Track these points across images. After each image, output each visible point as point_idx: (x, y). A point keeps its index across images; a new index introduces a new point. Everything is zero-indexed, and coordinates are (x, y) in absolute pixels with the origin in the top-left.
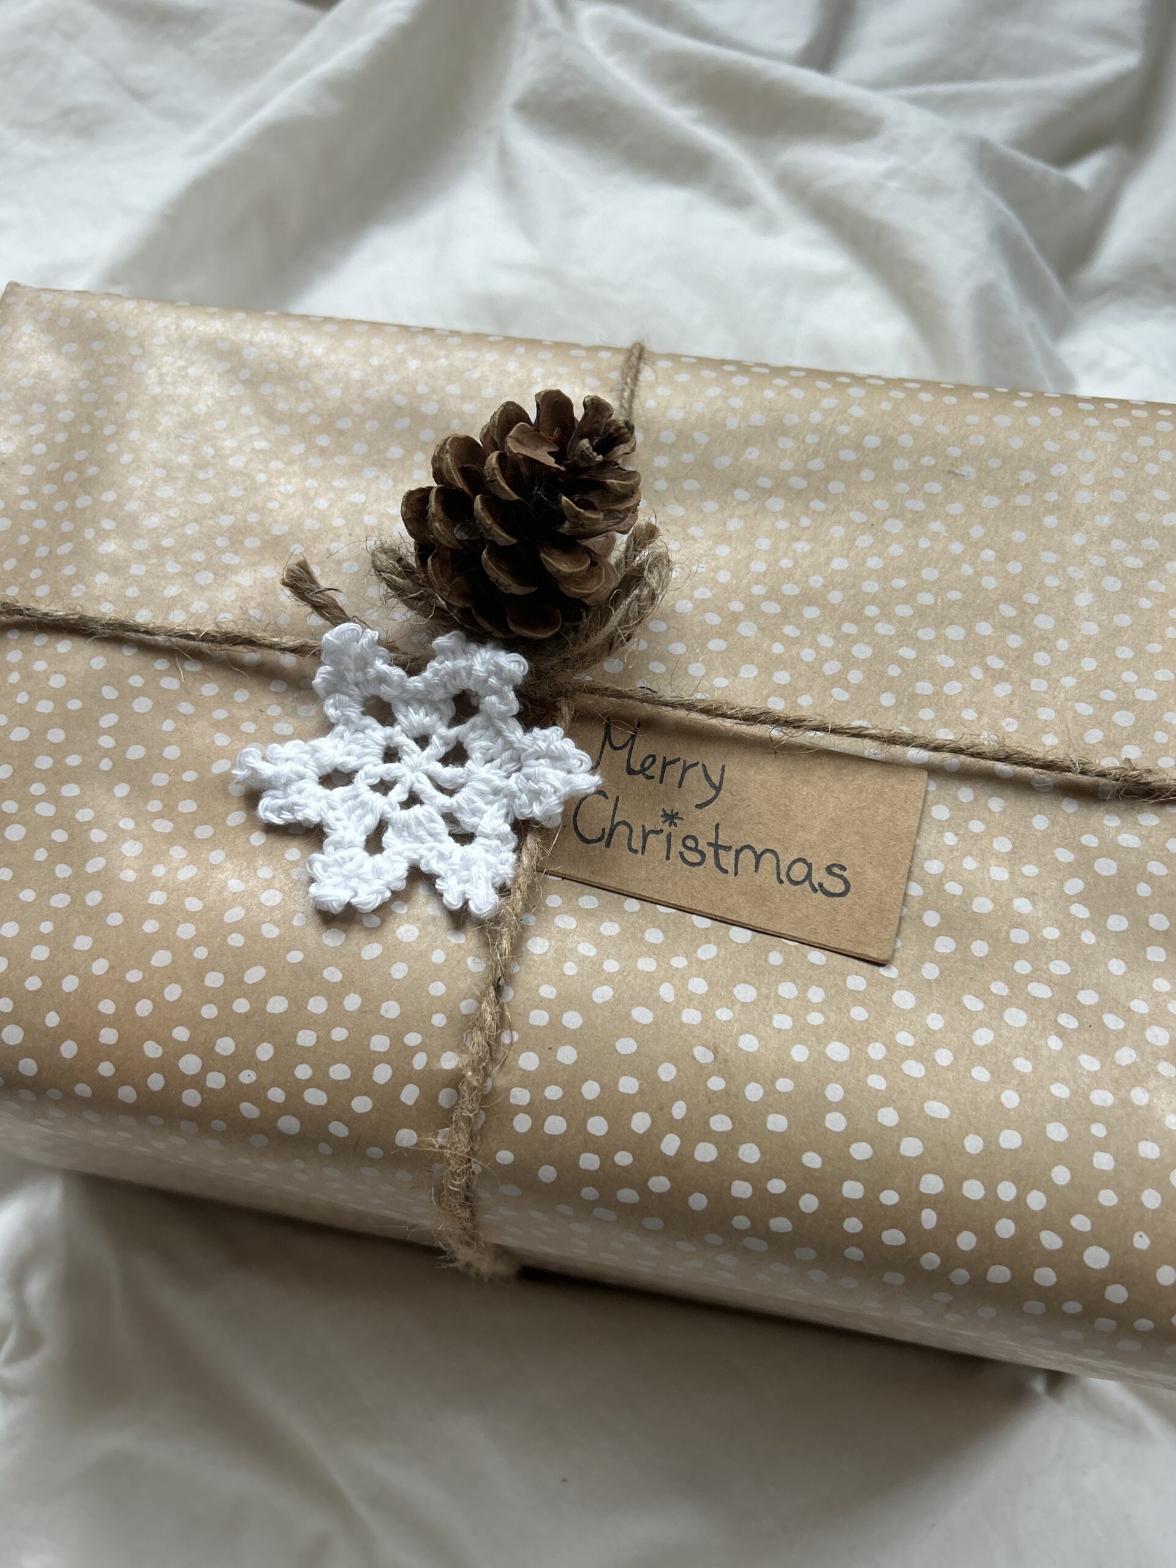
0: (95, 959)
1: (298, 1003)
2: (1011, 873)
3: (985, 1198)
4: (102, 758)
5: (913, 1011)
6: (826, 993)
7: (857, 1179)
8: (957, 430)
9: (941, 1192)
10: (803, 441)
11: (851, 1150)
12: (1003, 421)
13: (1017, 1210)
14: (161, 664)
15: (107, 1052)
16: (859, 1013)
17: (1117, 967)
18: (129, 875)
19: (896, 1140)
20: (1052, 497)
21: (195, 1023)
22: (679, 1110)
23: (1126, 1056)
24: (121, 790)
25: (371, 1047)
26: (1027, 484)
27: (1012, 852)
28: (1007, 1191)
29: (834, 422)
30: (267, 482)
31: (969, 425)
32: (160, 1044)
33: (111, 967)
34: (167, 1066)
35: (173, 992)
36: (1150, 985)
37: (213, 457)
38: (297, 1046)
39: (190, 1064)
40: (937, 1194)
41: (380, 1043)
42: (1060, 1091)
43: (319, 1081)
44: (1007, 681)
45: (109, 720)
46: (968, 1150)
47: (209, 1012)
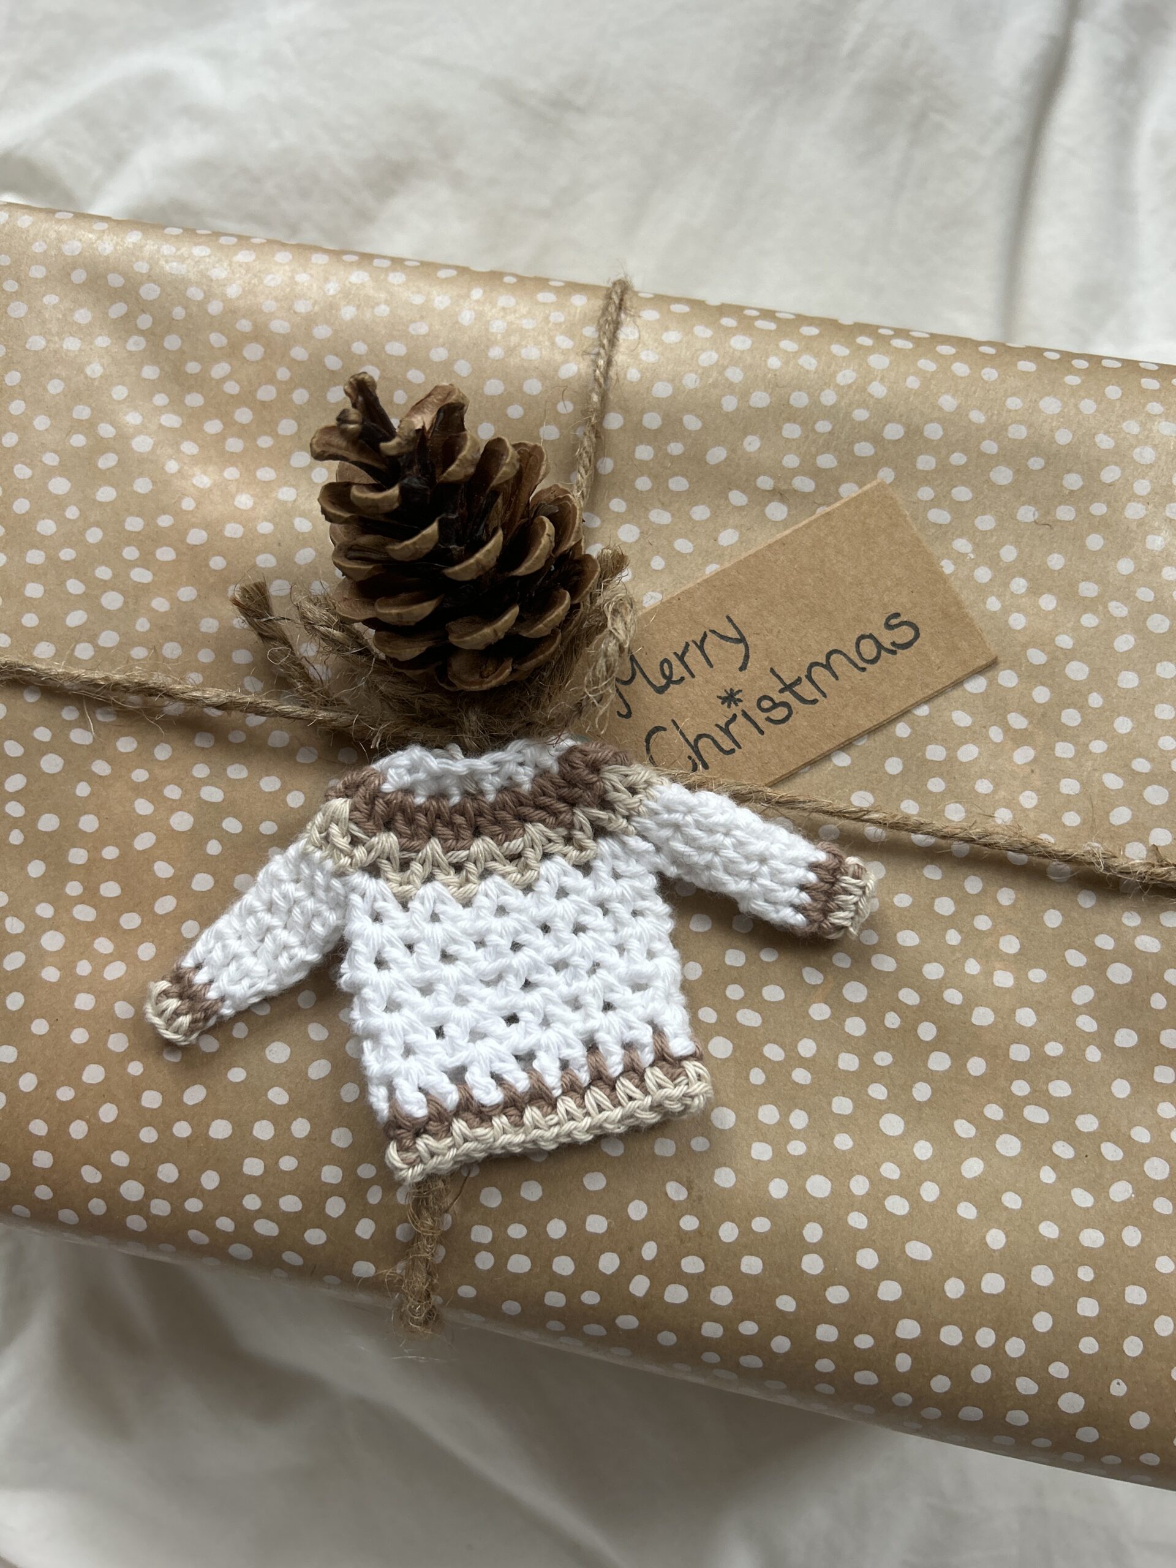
0: (21, 1074)
1: (242, 1129)
2: (1016, 979)
3: (962, 1344)
4: (11, 829)
5: (901, 1137)
6: (809, 1118)
7: (831, 1323)
8: (995, 418)
9: (918, 1338)
10: (813, 430)
11: (827, 1294)
12: (1050, 405)
13: (995, 1356)
14: (69, 714)
15: (44, 1176)
16: (843, 1142)
17: (1121, 1089)
18: (51, 974)
19: (875, 1283)
20: (1099, 509)
21: (134, 1147)
22: (649, 1251)
23: (1121, 1191)
24: (36, 869)
25: (323, 1178)
26: (1072, 492)
27: (1020, 953)
28: (986, 1338)
29: (850, 405)
30: (179, 471)
31: (1010, 411)
32: (98, 1169)
33: (40, 1083)
34: (108, 1190)
35: (108, 1113)
36: (1155, 1112)
37: (114, 438)
38: (244, 1174)
39: (132, 1190)
40: (913, 1339)
41: (331, 1174)
42: (1049, 1230)
43: (270, 1211)
44: (1029, 745)
45: (15, 783)
46: (949, 1294)
47: (148, 1135)
